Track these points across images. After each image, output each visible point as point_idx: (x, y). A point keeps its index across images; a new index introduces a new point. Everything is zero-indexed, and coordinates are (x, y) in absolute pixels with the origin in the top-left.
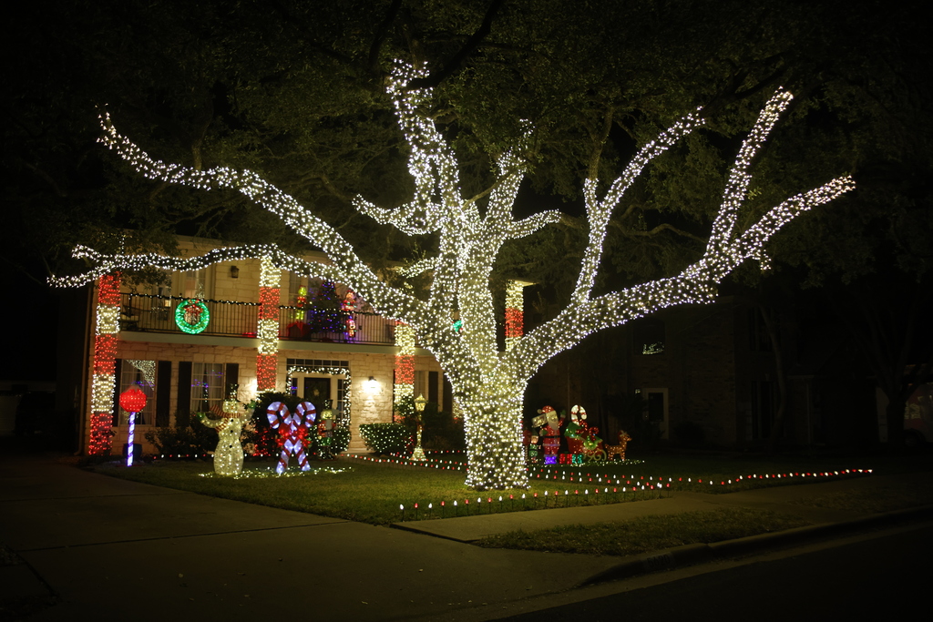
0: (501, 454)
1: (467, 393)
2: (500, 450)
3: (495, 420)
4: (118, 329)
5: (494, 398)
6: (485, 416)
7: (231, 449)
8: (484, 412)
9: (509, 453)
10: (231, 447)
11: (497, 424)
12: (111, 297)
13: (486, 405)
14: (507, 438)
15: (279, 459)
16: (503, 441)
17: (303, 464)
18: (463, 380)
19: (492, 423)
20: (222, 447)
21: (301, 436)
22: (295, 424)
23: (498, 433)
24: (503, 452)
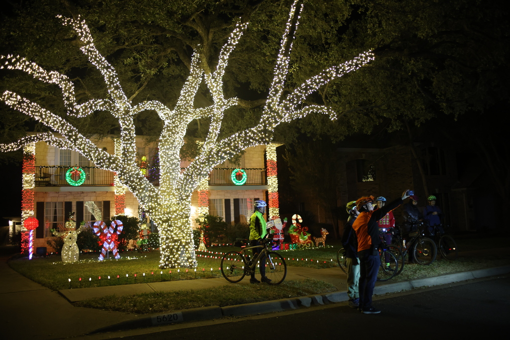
0: (173, 246)
1: (151, 211)
2: (173, 244)
3: (170, 226)
4: (34, 185)
5: (168, 213)
6: (164, 224)
7: (71, 248)
8: (163, 222)
9: (179, 246)
10: (70, 247)
11: (171, 229)
12: (29, 169)
13: (163, 217)
14: (178, 237)
15: (101, 253)
16: (175, 238)
17: (116, 255)
18: (147, 203)
19: (168, 228)
20: (65, 247)
21: (113, 240)
22: (110, 233)
23: (172, 234)
24: (175, 245)
